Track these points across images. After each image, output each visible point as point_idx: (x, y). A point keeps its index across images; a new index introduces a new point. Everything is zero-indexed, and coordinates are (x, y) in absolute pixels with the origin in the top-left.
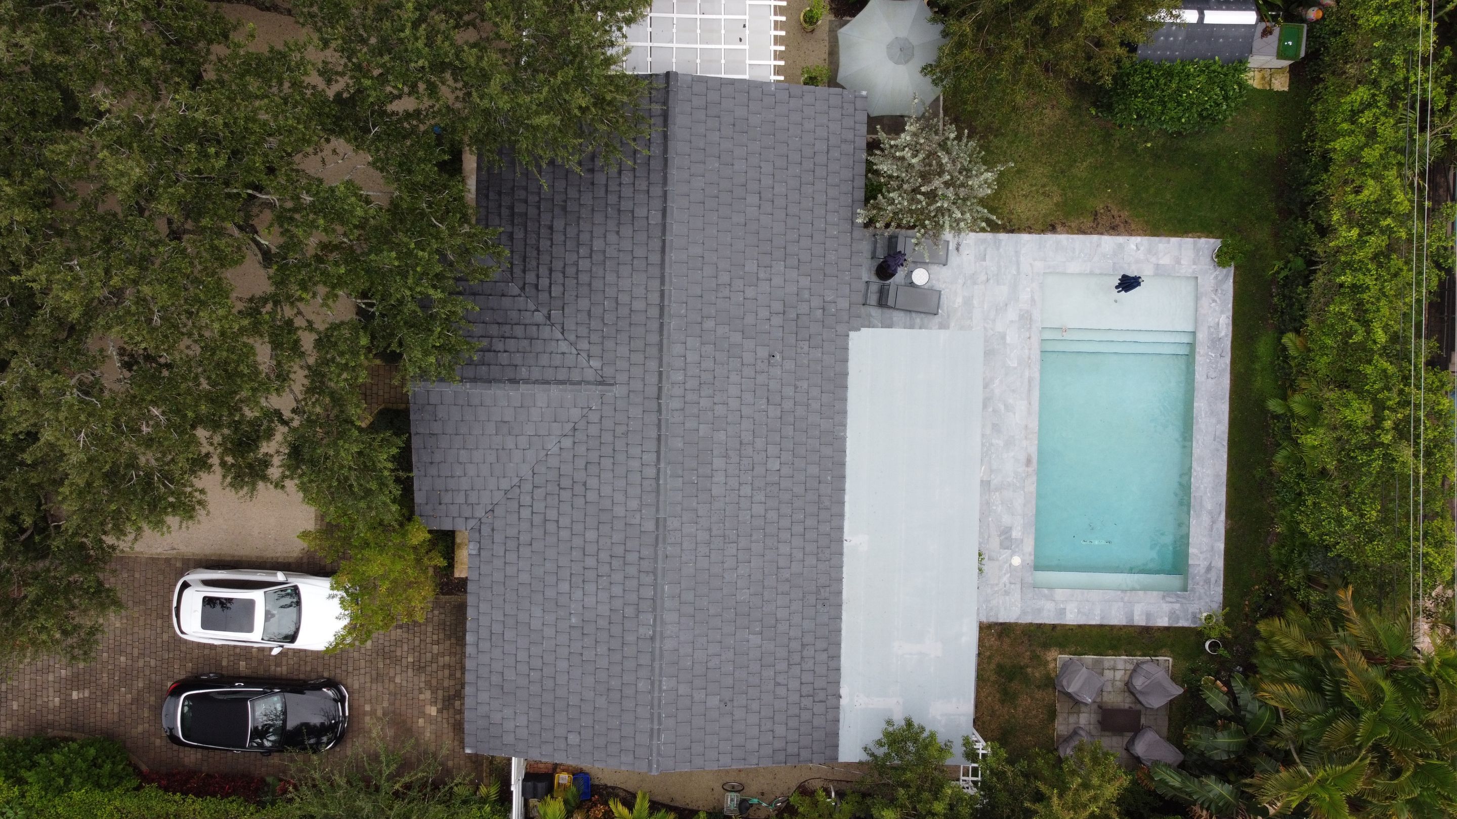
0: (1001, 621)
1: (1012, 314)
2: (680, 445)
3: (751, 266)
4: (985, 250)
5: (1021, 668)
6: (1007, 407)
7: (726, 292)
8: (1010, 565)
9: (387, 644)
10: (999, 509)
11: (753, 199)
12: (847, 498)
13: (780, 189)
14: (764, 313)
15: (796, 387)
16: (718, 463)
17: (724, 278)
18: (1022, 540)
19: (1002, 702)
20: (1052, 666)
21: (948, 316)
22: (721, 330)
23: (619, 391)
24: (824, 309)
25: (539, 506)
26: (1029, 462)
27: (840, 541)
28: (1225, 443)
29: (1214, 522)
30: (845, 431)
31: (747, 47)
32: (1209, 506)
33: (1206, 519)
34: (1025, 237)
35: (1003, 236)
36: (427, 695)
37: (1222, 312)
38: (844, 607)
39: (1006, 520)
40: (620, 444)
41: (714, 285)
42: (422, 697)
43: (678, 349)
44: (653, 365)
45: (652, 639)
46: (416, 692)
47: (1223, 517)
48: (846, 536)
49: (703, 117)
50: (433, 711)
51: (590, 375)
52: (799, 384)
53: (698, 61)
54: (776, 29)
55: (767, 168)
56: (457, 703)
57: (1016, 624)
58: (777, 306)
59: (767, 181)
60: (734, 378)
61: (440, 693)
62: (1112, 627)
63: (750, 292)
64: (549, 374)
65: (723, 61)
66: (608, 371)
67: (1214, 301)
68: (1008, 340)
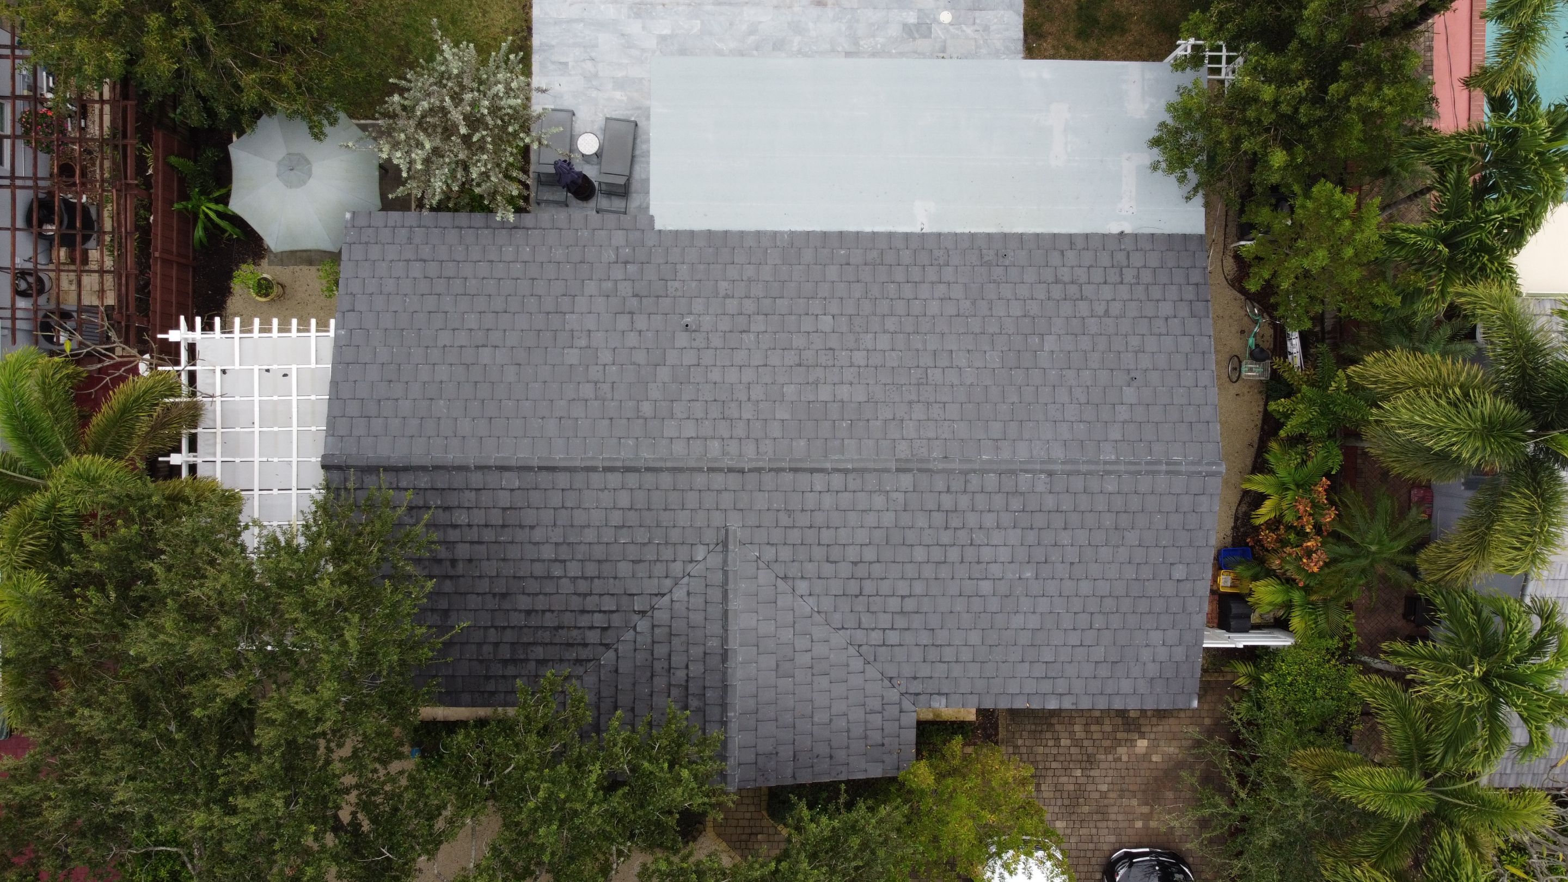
0: (1021, 35)
1: (634, 27)
2: (802, 443)
3: (572, 356)
4: (553, 63)
5: (1081, 8)
6: (753, 31)
7: (606, 387)
8: (950, 24)
9: (1059, 802)
10: (880, 40)
11: (485, 355)
12: (868, 229)
13: (472, 321)
14: (632, 339)
15: (726, 296)
16: (825, 393)
17: (587, 390)
18: (920, 10)
19: (1123, 31)
21: (639, 108)
22: (655, 393)
23: (734, 522)
24: (626, 263)
25: (885, 620)
27: (923, 236)
30: (782, 233)
31: (294, 367)
34: (536, 12)
35: (536, 41)
36: (1122, 751)
38: (1007, 230)
39: (894, 30)
40: (803, 520)
41: (596, 403)
42: (1125, 758)
43: (679, 448)
44: (700, 480)
45: (1050, 474)
46: (1119, 765)
48: (917, 230)
50: (1142, 744)
51: (715, 560)
52: (722, 293)
53: (314, 428)
54: (270, 330)
55: (445, 338)
56: (1132, 714)
57: (1025, 16)
58: (623, 322)
59: (462, 338)
60: (715, 375)
61: (1120, 735)
63: (606, 357)
64: (715, 611)
65: (313, 397)
66: (710, 536)
68: (667, 32)
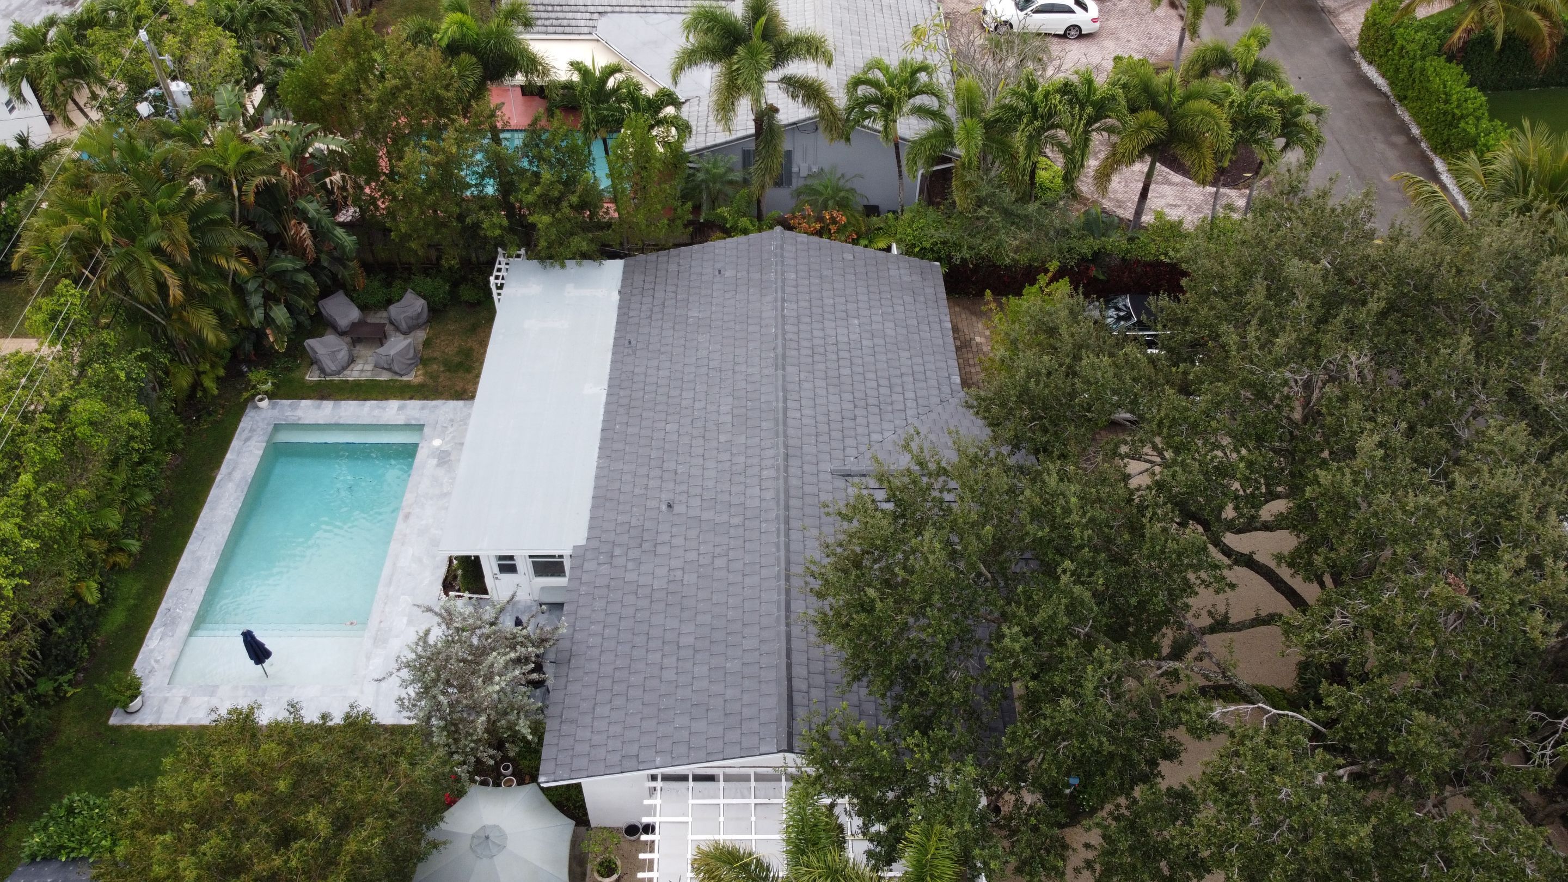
0: (460, 401)
2: (764, 424)
3: (690, 578)
5: (448, 371)
7: (718, 550)
8: (443, 440)
10: (444, 479)
11: (686, 640)
12: (601, 418)
13: (655, 657)
14: (678, 541)
15: (647, 488)
16: (728, 418)
17: (719, 562)
18: (427, 459)
20: (420, 373)
22: (725, 517)
23: (827, 466)
24: (612, 556)
25: (897, 398)
26: (407, 517)
28: (194, 534)
29: (230, 474)
30: (598, 463)
32: (231, 486)
33: (237, 475)
37: (152, 651)
39: (439, 472)
40: (823, 428)
41: (731, 553)
43: (769, 495)
44: (794, 482)
45: (784, 300)
47: (219, 478)
48: (605, 392)
49: (745, 710)
50: (978, 339)
52: (643, 491)
55: (669, 675)
56: (958, 343)
58: (661, 550)
59: (670, 661)
60: (711, 484)
61: (974, 349)
62: (356, 399)
63: (692, 555)
65: (722, 819)
67: (157, 661)
68: (405, 620)
